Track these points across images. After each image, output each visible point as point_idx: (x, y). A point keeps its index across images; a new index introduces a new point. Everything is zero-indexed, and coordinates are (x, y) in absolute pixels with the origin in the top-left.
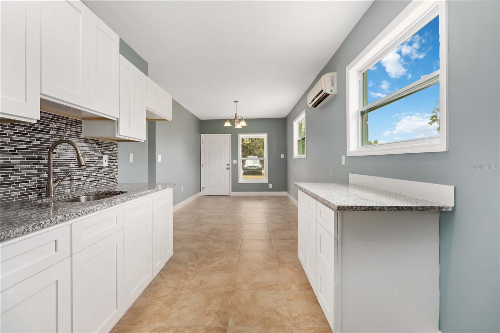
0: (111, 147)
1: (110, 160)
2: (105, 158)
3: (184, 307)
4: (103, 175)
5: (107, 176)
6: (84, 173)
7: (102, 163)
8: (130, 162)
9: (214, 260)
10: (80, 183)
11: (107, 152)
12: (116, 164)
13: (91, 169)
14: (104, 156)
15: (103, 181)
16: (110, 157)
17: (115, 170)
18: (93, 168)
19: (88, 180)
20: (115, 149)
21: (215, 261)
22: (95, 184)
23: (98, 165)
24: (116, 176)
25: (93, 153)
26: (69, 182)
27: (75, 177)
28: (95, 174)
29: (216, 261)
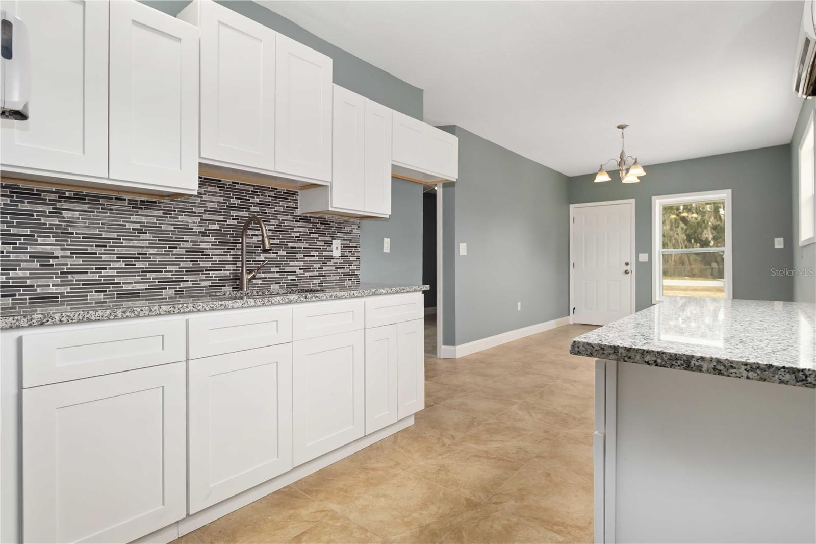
0: (348, 229)
1: (344, 247)
2: (337, 243)
3: (385, 496)
4: (334, 268)
5: (339, 270)
6: (301, 264)
7: (332, 251)
8: (385, 251)
9: (494, 439)
10: (294, 278)
11: (339, 235)
12: (356, 254)
13: (312, 258)
14: (333, 241)
15: (333, 278)
16: (345, 242)
17: (355, 263)
18: (316, 258)
19: (307, 274)
20: (355, 231)
21: (494, 441)
22: (319, 281)
23: (324, 253)
24: (356, 272)
25: (316, 236)
26: (277, 275)
27: (287, 269)
28: (319, 266)
29: (498, 441)
